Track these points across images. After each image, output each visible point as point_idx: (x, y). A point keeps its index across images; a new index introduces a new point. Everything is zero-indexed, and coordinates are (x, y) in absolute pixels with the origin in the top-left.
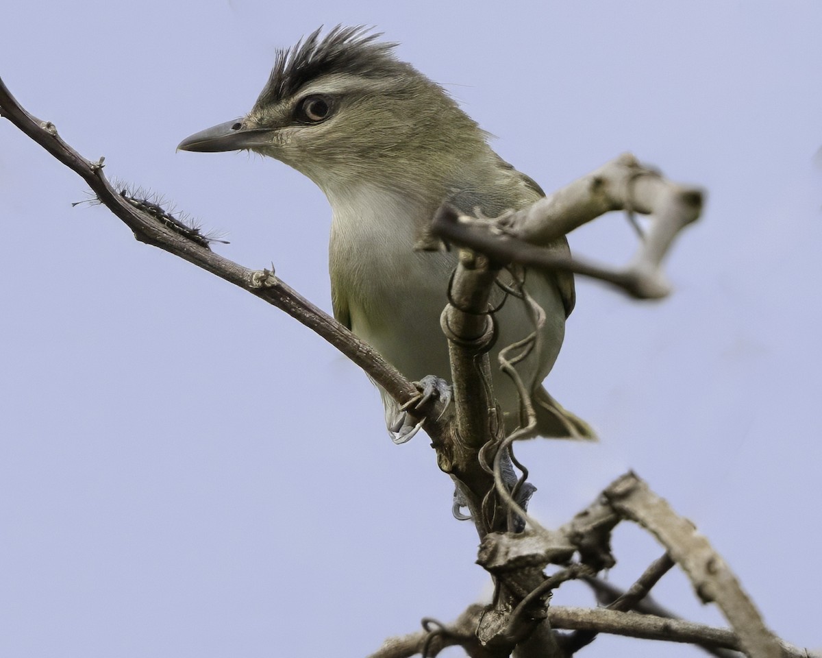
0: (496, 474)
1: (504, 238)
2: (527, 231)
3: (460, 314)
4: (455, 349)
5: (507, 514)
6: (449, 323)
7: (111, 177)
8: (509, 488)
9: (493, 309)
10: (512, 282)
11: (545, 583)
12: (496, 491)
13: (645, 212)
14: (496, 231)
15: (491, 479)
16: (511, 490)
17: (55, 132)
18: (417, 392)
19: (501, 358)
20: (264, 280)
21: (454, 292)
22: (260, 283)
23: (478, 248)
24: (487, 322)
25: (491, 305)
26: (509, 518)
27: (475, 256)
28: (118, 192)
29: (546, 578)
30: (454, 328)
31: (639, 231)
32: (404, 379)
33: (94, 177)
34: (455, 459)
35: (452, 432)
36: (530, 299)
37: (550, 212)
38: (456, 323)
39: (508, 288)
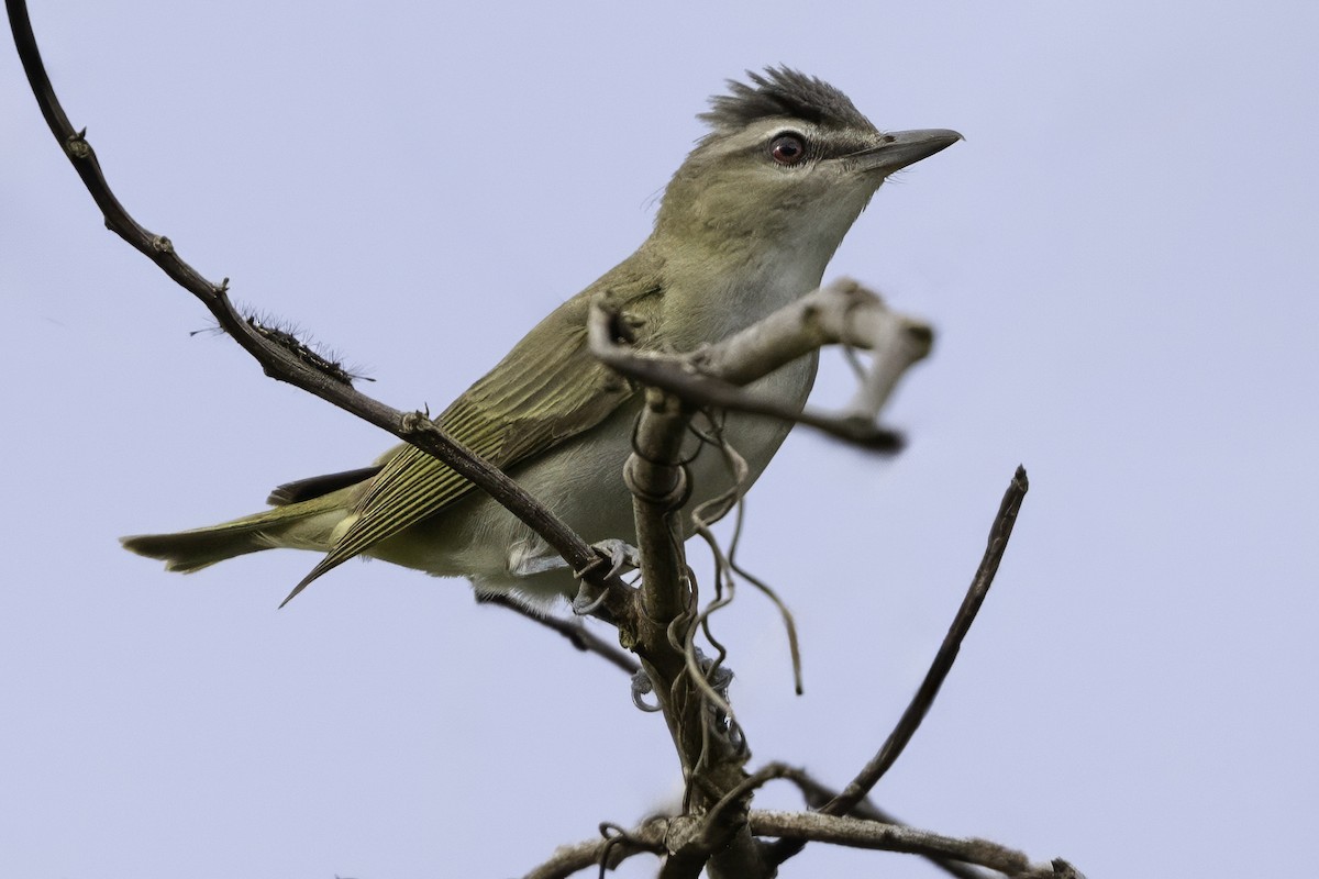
0: (689, 654)
1: (699, 378)
2: (726, 369)
3: (648, 465)
4: (640, 506)
5: (700, 700)
6: (634, 475)
7: (238, 300)
8: (703, 668)
9: (686, 458)
10: (708, 429)
11: (745, 783)
12: (688, 675)
13: (865, 346)
14: (689, 368)
15: (682, 660)
16: (705, 671)
17: (172, 248)
18: (595, 557)
19: (695, 518)
20: (417, 424)
21: (640, 439)
22: (411, 428)
23: (669, 388)
24: (679, 475)
25: (684, 455)
26: (704, 705)
27: (665, 397)
28: (245, 319)
29: (746, 776)
30: (640, 481)
31: (858, 369)
32: (580, 540)
33: (216, 300)
34: (640, 635)
35: (636, 604)
36: (729, 448)
37: (754, 346)
38: (643, 475)
39: (703, 433)
